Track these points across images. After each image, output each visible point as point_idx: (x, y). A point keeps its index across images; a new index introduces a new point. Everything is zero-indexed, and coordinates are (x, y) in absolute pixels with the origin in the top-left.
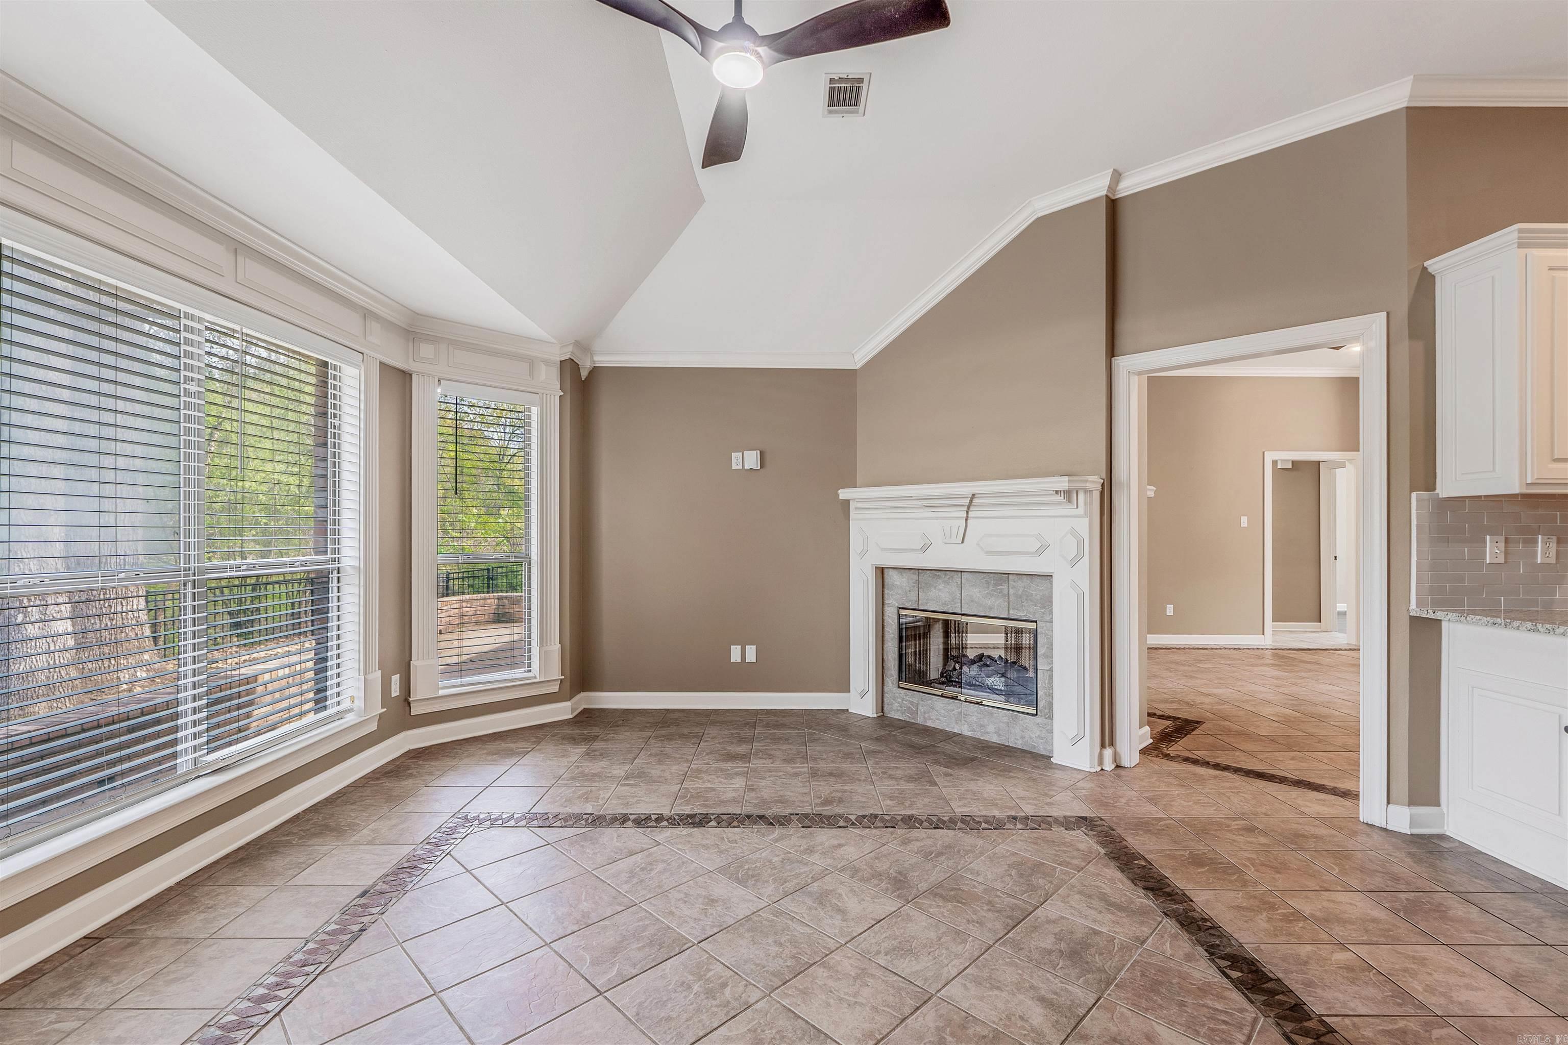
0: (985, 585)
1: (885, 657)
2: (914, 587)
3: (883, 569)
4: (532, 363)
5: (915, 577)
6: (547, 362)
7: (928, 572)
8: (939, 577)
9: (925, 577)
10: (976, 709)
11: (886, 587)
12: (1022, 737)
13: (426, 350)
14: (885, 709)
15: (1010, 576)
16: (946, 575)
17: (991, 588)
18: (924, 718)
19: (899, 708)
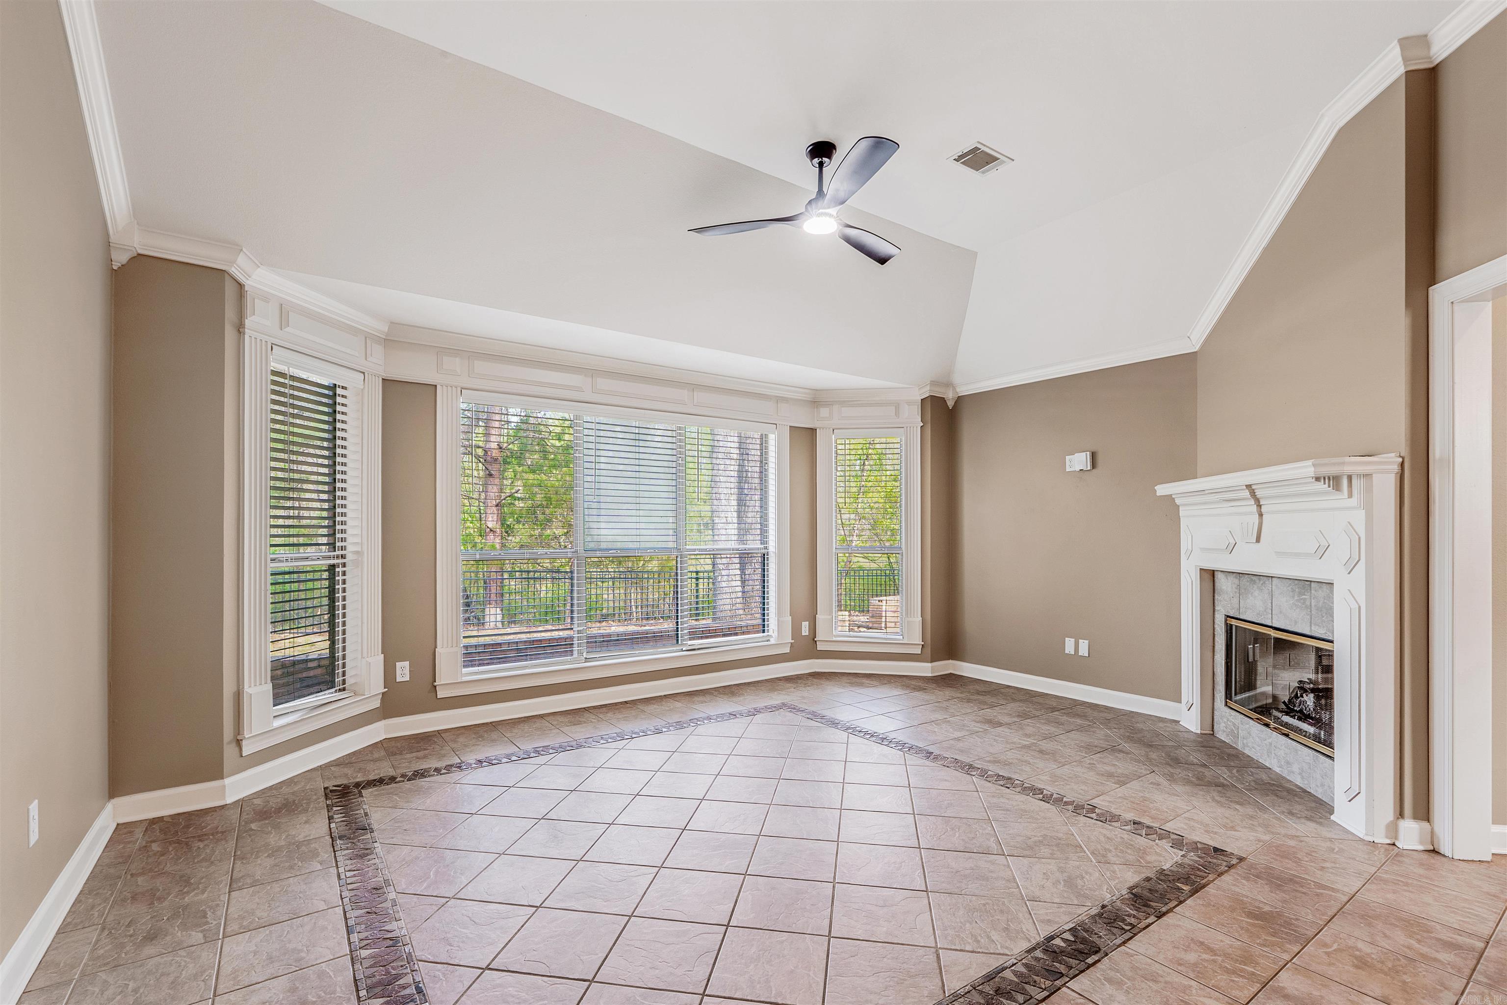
0: (1291, 593)
1: (1215, 670)
2: (1236, 592)
3: (1213, 573)
4: (897, 406)
5: (1236, 581)
6: (909, 403)
7: (1247, 576)
8: (1254, 582)
9: (1245, 579)
10: (1283, 742)
11: (1216, 592)
12: (1322, 785)
13: (824, 412)
14: (1215, 727)
15: (1312, 584)
16: (1260, 580)
17: (1296, 598)
18: (1243, 744)
19: (1225, 729)
